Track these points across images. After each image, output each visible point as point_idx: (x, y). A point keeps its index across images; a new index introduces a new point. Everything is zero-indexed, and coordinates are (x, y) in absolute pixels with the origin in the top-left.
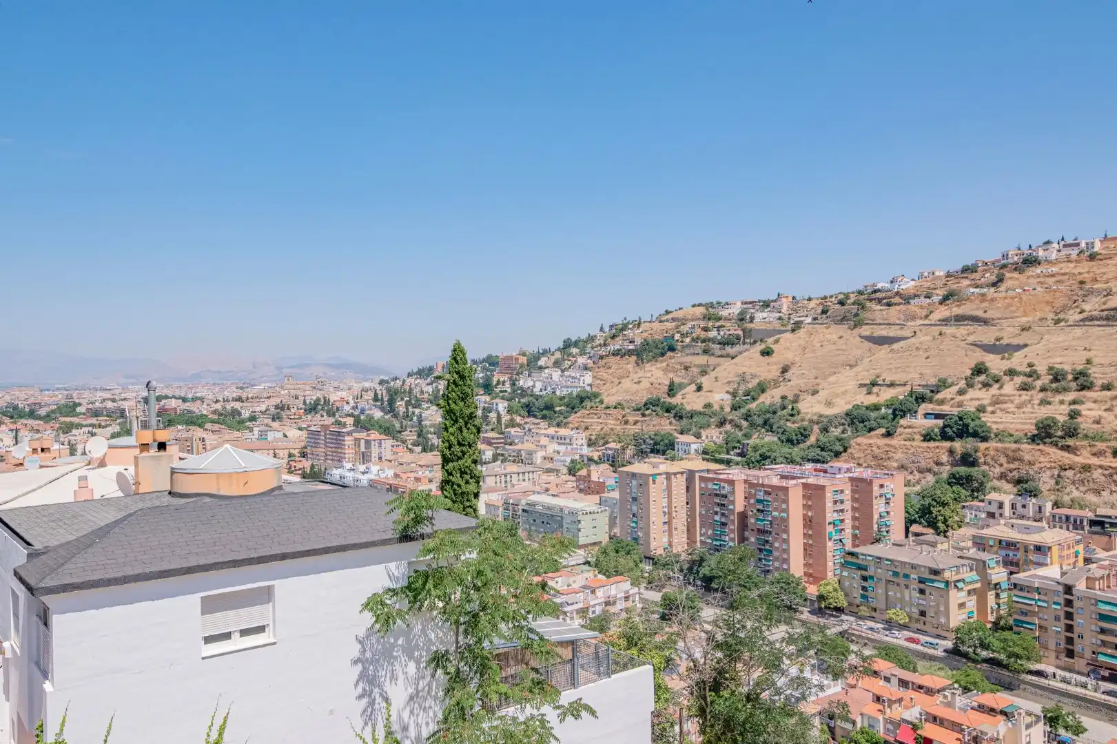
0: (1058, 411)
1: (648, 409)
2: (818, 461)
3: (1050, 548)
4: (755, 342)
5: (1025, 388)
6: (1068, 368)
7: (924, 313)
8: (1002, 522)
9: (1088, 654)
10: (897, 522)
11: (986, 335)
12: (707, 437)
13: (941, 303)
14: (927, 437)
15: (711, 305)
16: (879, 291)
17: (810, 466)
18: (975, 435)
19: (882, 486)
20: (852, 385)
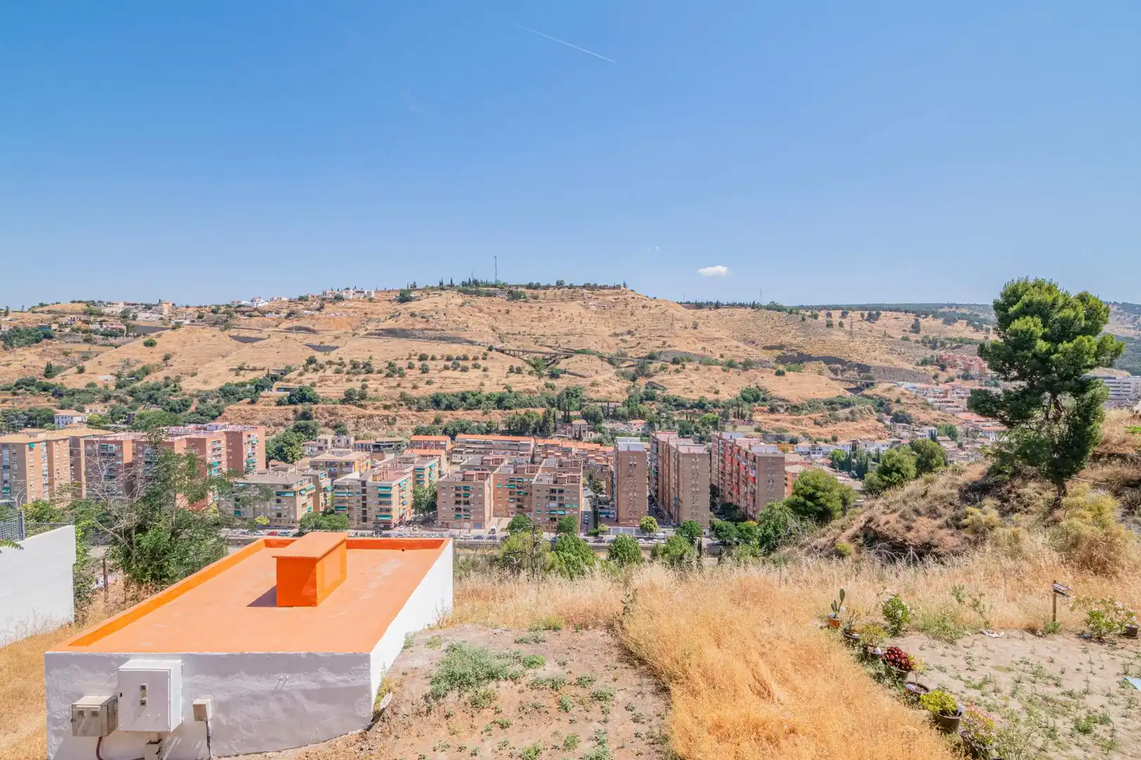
0: (356, 385)
1: (19, 389)
2: (199, 423)
3: (353, 463)
4: (138, 336)
5: (338, 372)
6: (360, 361)
7: (275, 323)
8: (327, 451)
9: (374, 518)
10: (260, 459)
11: (315, 340)
12: (91, 411)
13: (286, 318)
14: (279, 403)
15: (93, 303)
16: (243, 306)
17: (192, 426)
18: (310, 400)
19: (249, 436)
20: (224, 369)
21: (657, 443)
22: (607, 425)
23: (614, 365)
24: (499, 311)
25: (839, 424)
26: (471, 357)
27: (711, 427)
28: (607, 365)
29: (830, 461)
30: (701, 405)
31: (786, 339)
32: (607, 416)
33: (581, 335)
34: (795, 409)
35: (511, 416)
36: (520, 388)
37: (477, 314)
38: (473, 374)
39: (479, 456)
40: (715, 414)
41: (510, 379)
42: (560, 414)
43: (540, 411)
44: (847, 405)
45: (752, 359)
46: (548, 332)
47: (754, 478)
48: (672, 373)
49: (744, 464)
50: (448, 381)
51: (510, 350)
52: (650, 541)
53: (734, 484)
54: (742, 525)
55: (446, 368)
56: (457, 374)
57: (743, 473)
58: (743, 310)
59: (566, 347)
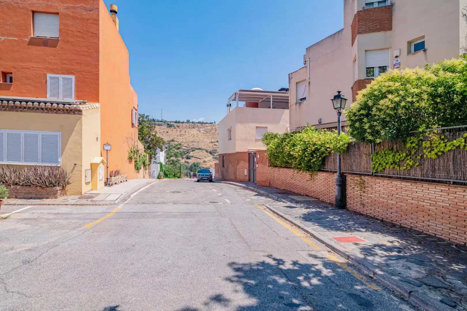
23: (212, 154)
24: (164, 132)
28: (209, 154)
33: (198, 142)
46: (184, 141)
59: (192, 147)
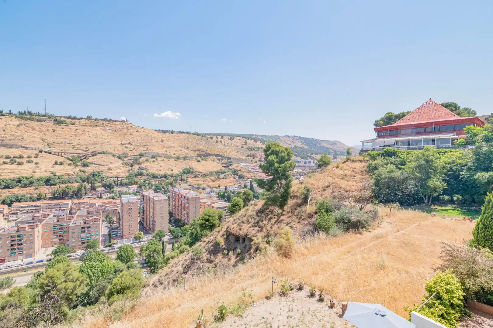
21: (144, 196)
22: (117, 189)
23: (121, 159)
24: (48, 130)
25: (221, 180)
26: (25, 156)
27: (169, 186)
28: (117, 159)
29: (217, 196)
30: (165, 177)
31: (201, 147)
32: (117, 185)
33: (102, 144)
34: (205, 175)
35: (56, 189)
36: (63, 173)
37: (31, 131)
38: (26, 166)
39: (30, 214)
40: (171, 180)
41: (55, 168)
42: (88, 186)
43: (76, 185)
44: (224, 173)
45: (187, 155)
46: (81, 142)
47: (188, 207)
48: (151, 162)
49: (184, 201)
50: (6, 171)
51: (55, 152)
52: (140, 244)
53: (180, 210)
54: (183, 228)
55: (4, 163)
56: (14, 166)
57: (183, 205)
58: (183, 134)
59: (93, 150)
